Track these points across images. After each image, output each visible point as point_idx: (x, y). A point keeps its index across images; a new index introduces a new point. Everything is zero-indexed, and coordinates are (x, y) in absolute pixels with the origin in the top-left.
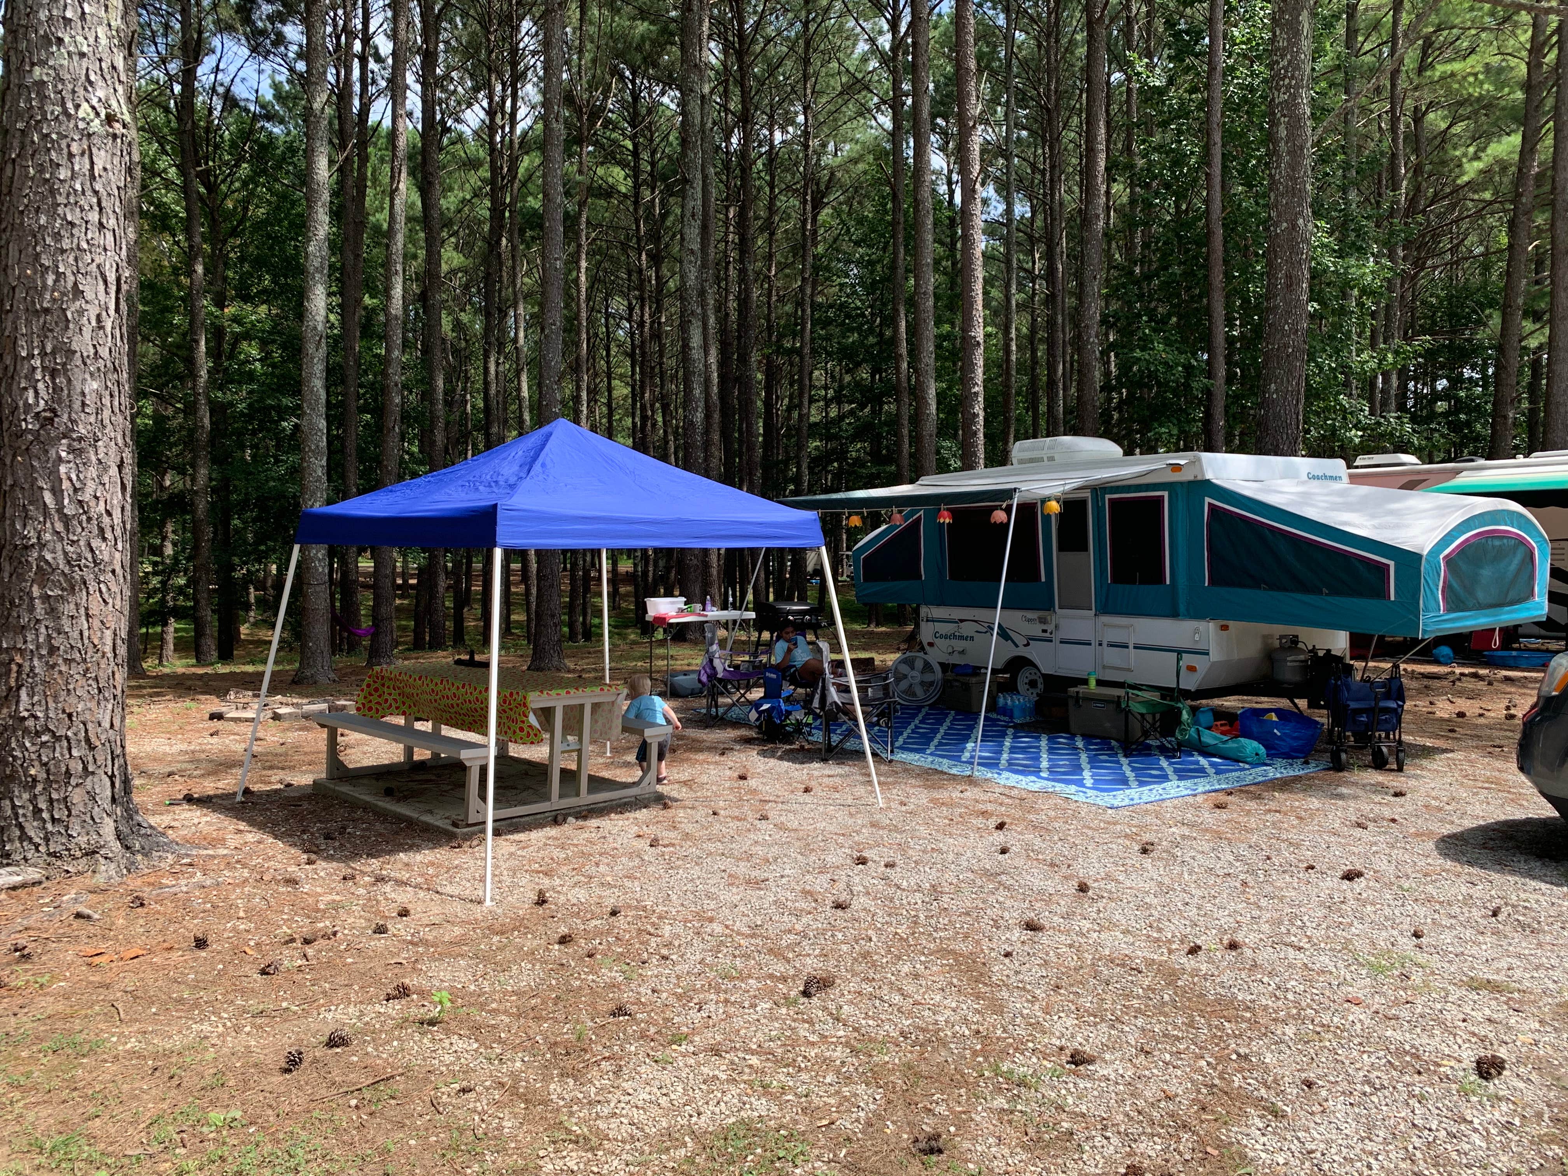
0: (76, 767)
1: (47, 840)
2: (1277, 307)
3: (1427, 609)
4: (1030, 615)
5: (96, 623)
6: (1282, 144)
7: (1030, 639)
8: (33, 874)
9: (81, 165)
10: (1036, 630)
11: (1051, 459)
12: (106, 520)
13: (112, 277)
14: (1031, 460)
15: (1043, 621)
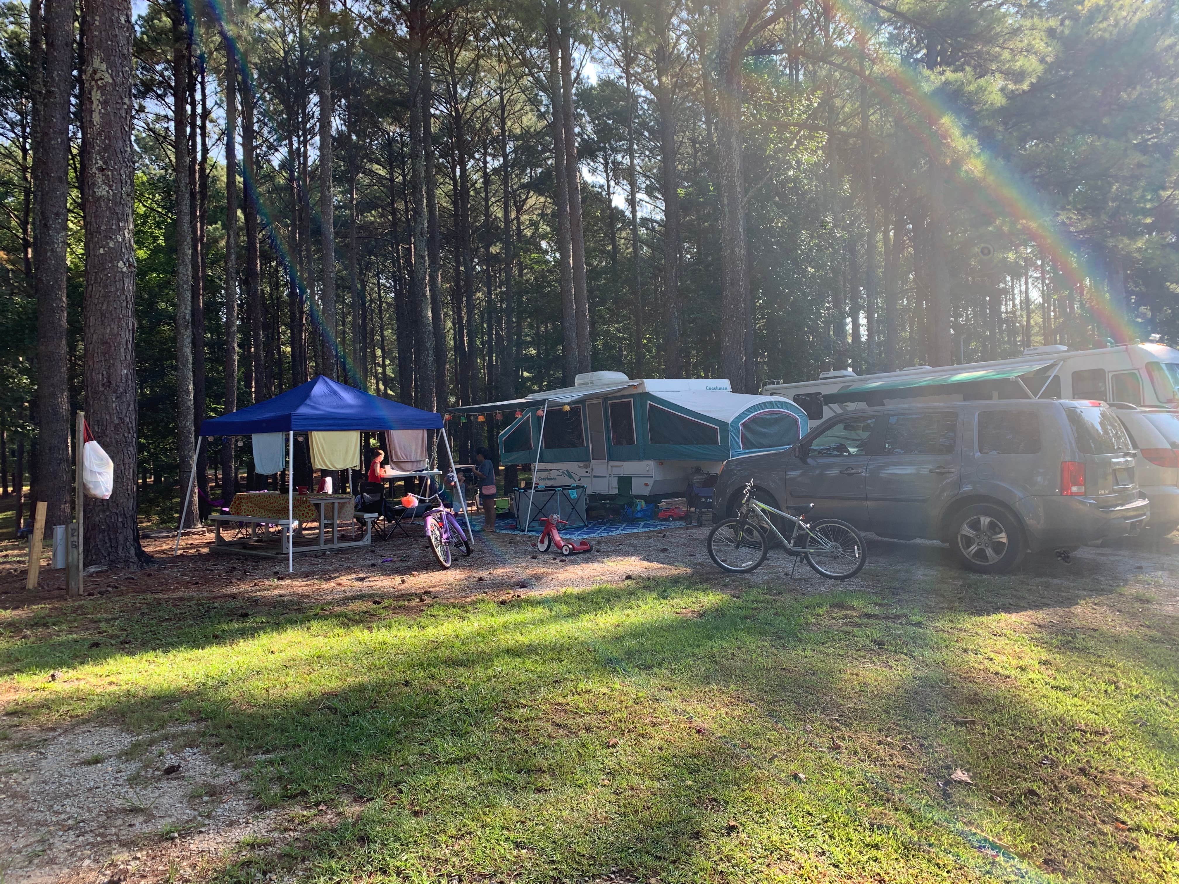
0: (120, 525)
1: (109, 555)
2: (727, 296)
3: (733, 448)
4: (581, 464)
5: (127, 467)
6: (726, 207)
7: (581, 476)
8: (105, 568)
9: (119, 285)
10: (583, 471)
11: (592, 383)
12: (130, 425)
13: (130, 327)
14: (583, 384)
15: (586, 467)
